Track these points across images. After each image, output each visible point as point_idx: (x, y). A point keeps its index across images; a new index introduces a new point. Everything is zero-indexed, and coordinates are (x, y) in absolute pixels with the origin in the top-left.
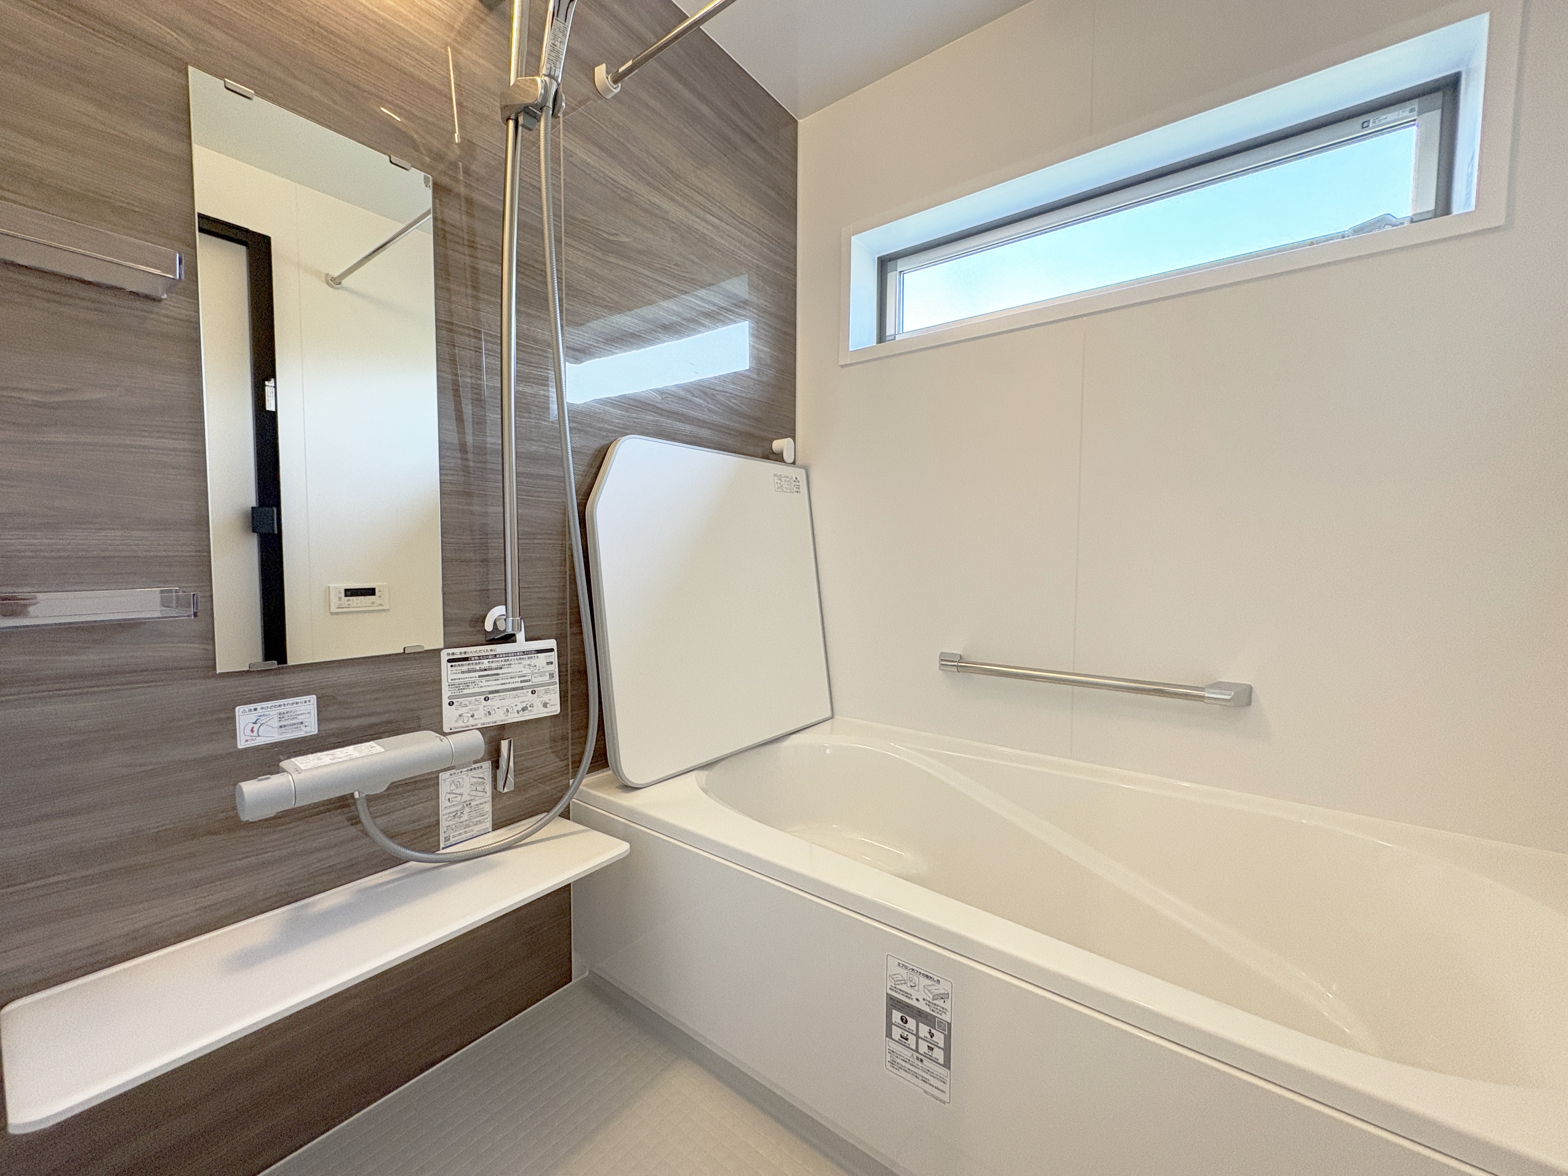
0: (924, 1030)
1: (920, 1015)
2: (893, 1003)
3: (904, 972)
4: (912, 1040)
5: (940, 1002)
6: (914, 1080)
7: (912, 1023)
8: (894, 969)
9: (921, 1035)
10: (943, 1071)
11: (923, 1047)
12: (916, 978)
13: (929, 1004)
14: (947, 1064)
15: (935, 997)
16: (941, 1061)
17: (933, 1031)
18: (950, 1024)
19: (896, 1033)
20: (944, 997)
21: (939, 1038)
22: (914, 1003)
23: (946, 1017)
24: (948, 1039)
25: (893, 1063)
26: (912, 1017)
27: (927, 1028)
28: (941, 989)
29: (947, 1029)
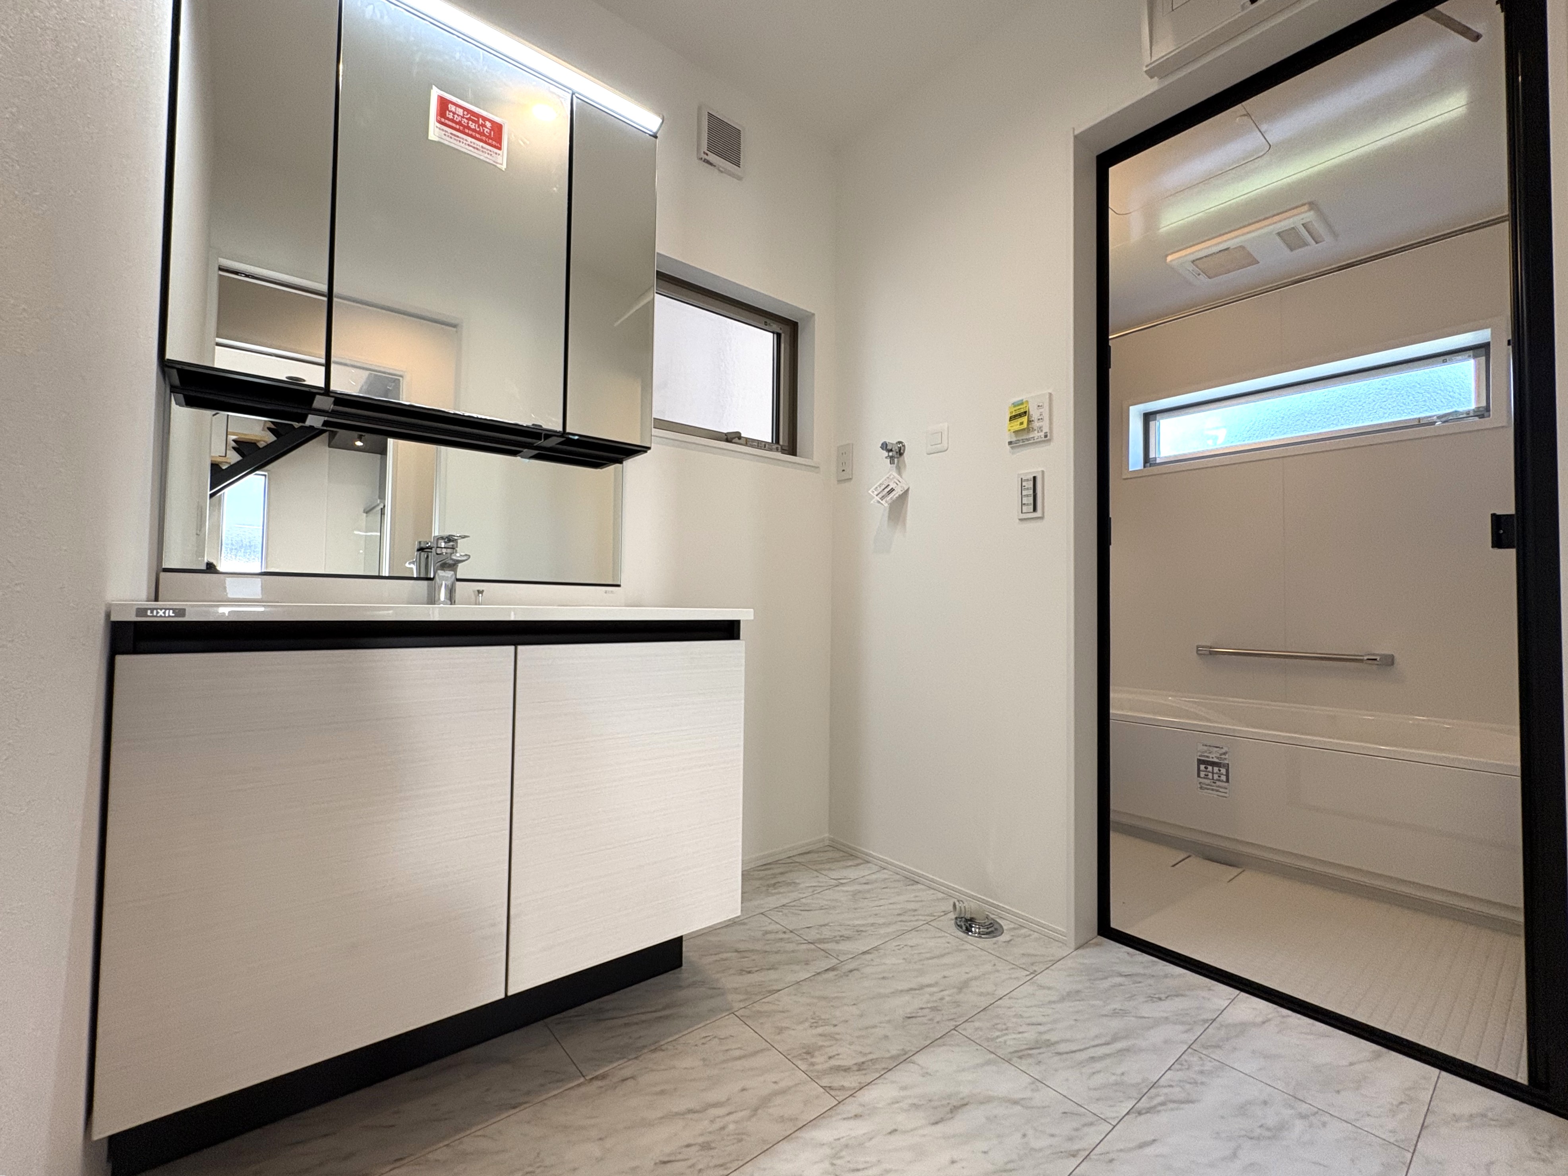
0: (1216, 769)
1: (1213, 764)
2: (1200, 762)
3: (1205, 748)
4: (1210, 775)
5: (1223, 756)
6: (1211, 792)
7: (1210, 768)
8: (1201, 747)
9: (1215, 771)
10: (1226, 784)
11: (1216, 777)
12: (1211, 749)
13: (1218, 758)
14: (1227, 781)
15: (1221, 755)
16: (1225, 780)
17: (1221, 769)
18: (1228, 764)
19: (1202, 774)
20: (1225, 754)
21: (1223, 771)
22: (1211, 759)
23: (1226, 762)
24: (1227, 771)
25: (1201, 788)
26: (1211, 766)
27: (1217, 768)
28: (1223, 751)
29: (1227, 767)
